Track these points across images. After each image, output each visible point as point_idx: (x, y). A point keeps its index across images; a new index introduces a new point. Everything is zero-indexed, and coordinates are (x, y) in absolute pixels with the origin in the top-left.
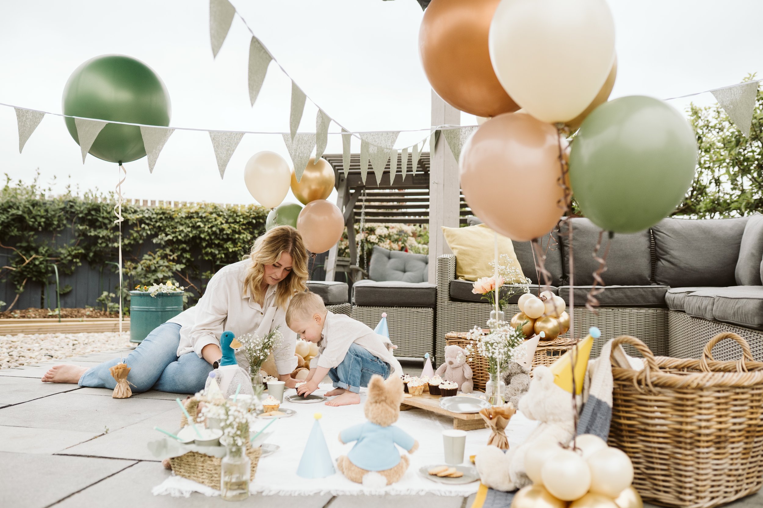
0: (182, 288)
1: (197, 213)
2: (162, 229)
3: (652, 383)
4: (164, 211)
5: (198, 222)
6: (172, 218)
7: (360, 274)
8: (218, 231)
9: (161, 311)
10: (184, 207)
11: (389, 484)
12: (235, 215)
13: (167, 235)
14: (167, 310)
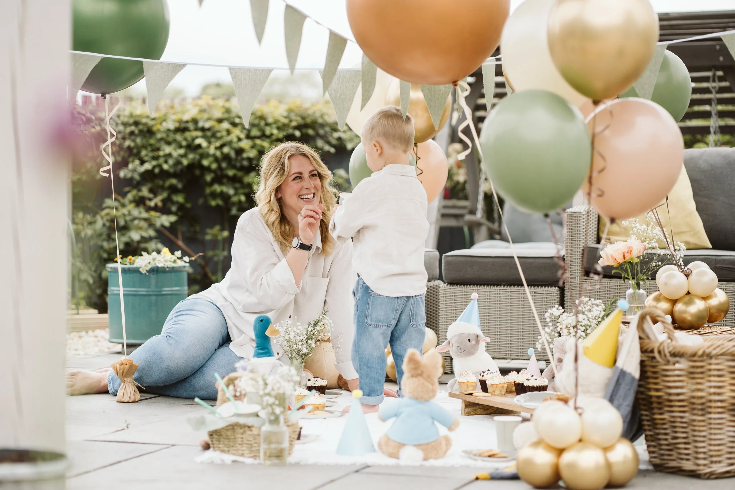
0: (186, 259)
1: (195, 121)
2: (135, 151)
3: (670, 352)
4: (137, 119)
5: (197, 137)
6: (149, 132)
7: (484, 231)
8: (233, 154)
9: (156, 295)
10: (171, 111)
11: (426, 459)
12: (262, 123)
13: (143, 162)
14: (164, 293)
